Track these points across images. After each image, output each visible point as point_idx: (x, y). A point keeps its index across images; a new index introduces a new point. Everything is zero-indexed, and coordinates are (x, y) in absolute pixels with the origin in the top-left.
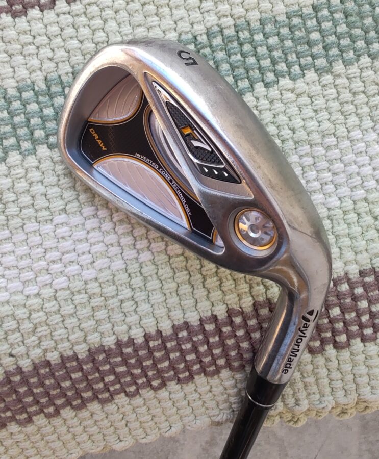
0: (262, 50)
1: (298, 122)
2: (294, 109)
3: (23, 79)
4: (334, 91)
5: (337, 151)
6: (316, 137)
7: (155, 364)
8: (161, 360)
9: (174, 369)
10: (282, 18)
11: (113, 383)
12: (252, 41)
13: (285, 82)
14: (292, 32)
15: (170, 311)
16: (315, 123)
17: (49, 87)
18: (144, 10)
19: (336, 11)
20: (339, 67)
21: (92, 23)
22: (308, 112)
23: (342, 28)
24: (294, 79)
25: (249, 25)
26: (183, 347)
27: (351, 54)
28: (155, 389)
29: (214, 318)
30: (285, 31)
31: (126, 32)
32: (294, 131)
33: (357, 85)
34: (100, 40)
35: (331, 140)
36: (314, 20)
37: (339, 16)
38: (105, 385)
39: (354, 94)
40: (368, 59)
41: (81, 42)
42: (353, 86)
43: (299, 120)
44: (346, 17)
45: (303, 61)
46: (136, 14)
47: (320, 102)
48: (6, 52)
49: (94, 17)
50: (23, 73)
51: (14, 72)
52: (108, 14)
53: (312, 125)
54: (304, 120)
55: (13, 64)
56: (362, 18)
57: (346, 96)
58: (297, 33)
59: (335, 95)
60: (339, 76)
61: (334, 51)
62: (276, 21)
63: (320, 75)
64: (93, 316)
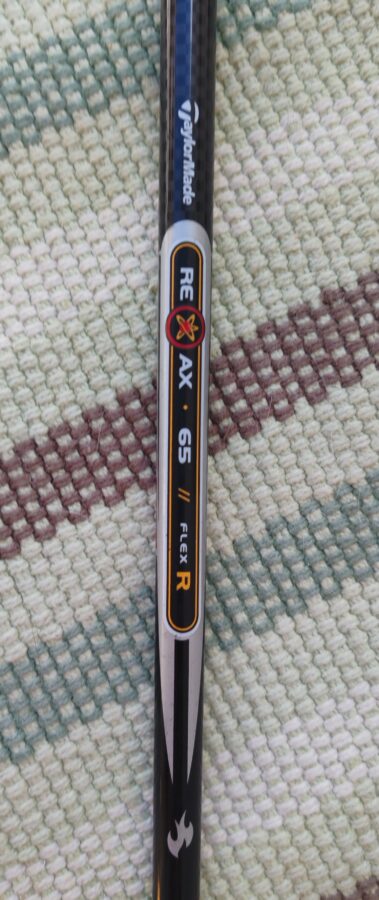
17: (239, 553)
18: (347, 428)
21: (283, 459)
31: (327, 462)
34: (297, 479)
41: (272, 487)
46: (337, 436)
49: (283, 451)
52: (301, 445)
64: (358, 841)
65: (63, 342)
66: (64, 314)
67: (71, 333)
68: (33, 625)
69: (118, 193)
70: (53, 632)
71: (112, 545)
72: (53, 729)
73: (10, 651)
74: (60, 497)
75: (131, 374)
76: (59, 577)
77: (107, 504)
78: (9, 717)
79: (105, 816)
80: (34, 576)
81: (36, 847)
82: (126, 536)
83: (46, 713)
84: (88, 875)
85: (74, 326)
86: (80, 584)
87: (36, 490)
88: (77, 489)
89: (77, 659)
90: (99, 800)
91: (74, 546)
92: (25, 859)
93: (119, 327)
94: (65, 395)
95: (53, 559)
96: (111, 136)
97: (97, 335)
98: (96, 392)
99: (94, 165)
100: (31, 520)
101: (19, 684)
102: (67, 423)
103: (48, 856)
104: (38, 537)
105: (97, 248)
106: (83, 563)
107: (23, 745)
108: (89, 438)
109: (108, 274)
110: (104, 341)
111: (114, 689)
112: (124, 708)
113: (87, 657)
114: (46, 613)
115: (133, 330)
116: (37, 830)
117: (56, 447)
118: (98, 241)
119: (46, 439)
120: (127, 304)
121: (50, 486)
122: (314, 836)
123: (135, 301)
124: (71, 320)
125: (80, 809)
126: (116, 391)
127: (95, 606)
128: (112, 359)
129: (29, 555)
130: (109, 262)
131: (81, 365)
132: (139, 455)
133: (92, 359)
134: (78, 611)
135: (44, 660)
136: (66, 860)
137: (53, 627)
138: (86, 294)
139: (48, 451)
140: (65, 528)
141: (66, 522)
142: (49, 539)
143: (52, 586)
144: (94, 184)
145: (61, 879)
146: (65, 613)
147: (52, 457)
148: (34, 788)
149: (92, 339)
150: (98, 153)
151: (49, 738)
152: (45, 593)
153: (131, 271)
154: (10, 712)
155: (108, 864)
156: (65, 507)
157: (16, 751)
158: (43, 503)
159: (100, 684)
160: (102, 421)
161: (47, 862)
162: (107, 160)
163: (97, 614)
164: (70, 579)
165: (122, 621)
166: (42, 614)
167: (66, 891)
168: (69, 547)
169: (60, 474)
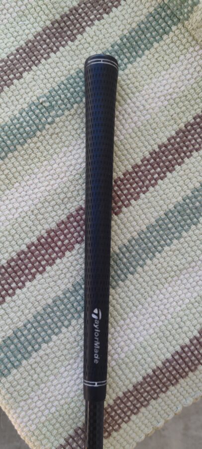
0: (152, 239)
1: (178, 262)
2: (174, 258)
3: (64, 289)
4: (186, 244)
5: (197, 267)
6: (187, 265)
7: (161, 381)
8: (163, 379)
9: (169, 380)
10: (155, 223)
11: (147, 396)
12: (147, 237)
13: (166, 248)
14: (161, 227)
15: (158, 357)
16: (184, 260)
17: (75, 288)
19: (175, 213)
20: (184, 234)
22: (180, 257)
23: (179, 218)
24: (169, 245)
25: (143, 231)
26: (169, 369)
27: (187, 226)
28: (164, 392)
29: (177, 352)
30: (158, 228)
32: (177, 266)
33: (195, 238)
35: (193, 264)
36: (168, 220)
37: (176, 214)
38: (144, 398)
39: (195, 242)
40: (194, 226)
42: (193, 239)
43: (178, 261)
44: (179, 213)
45: (169, 237)
47: (183, 251)
48: (53, 281)
50: (63, 287)
51: (59, 287)
53: (184, 261)
54: (179, 260)
55: (58, 284)
56: (185, 211)
57: (192, 244)
58: (163, 227)
59: (188, 245)
60: (186, 237)
61: (180, 228)
62: (153, 225)
63: (179, 240)
64: (130, 371)
65: (6, 233)
66: (5, 224)
67: (8, 229)
68: (14, 323)
69: (15, 183)
70: (20, 324)
71: (34, 294)
72: (26, 355)
73: (8, 333)
74: (15, 282)
75: (30, 239)
76: (19, 307)
77: (30, 281)
78: (11, 354)
79: (48, 380)
80: (11, 308)
81: (28, 394)
82: (38, 290)
83: (23, 351)
84: (46, 401)
85: (9, 227)
86: (26, 308)
87: (6, 281)
88: (20, 278)
89: (30, 331)
90: (46, 376)
91: (22, 296)
92: (25, 399)
93: (24, 225)
94: (10, 249)
95: (16, 302)
96: (10, 165)
97: (17, 228)
98: (20, 246)
99: (6, 175)
100: (7, 291)
101: (13, 343)
102: (12, 258)
103: (32, 397)
104: (10, 295)
105: (12, 201)
106: (26, 301)
107: (17, 362)
108: (20, 261)
109: (17, 209)
110: (20, 230)
111: (43, 339)
112: (48, 344)
113: (33, 330)
114: (17, 319)
115: (28, 225)
116: (27, 389)
117: (10, 266)
118: (12, 199)
119: (7, 264)
120: (25, 217)
121: (11, 279)
122: (116, 373)
123: (27, 216)
124: (8, 225)
125: (40, 380)
126: (26, 245)
127: (32, 314)
128: (23, 235)
129: (8, 302)
130: (16, 205)
131: (13, 239)
132: (37, 263)
133: (17, 236)
134: (27, 316)
135: (19, 334)
136: (39, 397)
137: (20, 323)
138: (11, 217)
139: (8, 268)
140: (18, 291)
141: (18, 289)
142: (14, 295)
143: (17, 310)
144: (7, 181)
145: (38, 403)
146: (23, 318)
147: (10, 270)
148: (23, 375)
149: (15, 230)
150: (7, 171)
151: (25, 359)
152: (15, 313)
153: (24, 206)
154: (12, 352)
155: (52, 396)
156: (17, 284)
157: (15, 364)
158: (10, 284)
159: (39, 338)
160: (23, 255)
161: (32, 399)
162: (10, 173)
163: (33, 316)
164: (23, 307)
165: (42, 317)
166: (16, 320)
167: (40, 407)
168: (20, 297)
169: (13, 274)
